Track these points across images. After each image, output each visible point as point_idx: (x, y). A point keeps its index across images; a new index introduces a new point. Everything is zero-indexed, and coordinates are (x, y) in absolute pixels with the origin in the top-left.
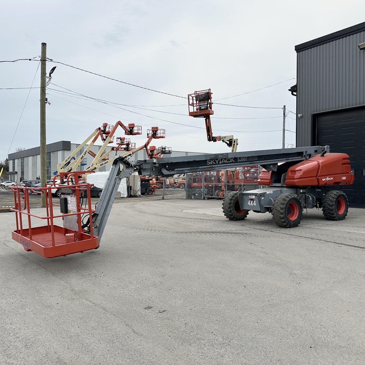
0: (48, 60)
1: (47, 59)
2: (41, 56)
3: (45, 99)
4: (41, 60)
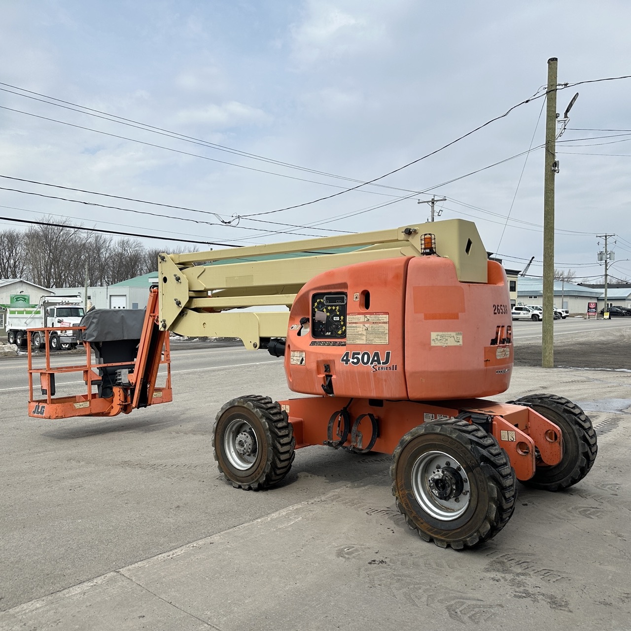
1: (558, 87)
2: (546, 86)
3: (551, 164)
4: (547, 93)
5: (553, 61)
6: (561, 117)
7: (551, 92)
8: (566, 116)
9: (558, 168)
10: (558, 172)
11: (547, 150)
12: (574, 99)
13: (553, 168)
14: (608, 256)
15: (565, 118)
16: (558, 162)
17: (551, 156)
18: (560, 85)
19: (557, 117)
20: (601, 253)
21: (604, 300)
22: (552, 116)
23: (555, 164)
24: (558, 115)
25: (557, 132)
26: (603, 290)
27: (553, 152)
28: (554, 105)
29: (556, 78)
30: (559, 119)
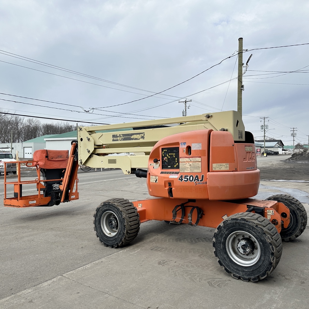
0: (244, 51)
2: (238, 51)
3: (240, 86)
4: (238, 54)
5: (241, 39)
6: (245, 65)
7: (240, 53)
8: (247, 65)
9: (244, 88)
10: (244, 90)
11: (239, 80)
12: (250, 57)
13: (241, 88)
14: (265, 127)
15: (246, 65)
16: (244, 85)
17: (241, 83)
18: (244, 50)
19: (243, 65)
20: (262, 126)
21: (264, 147)
22: (241, 64)
23: (242, 86)
24: (243, 64)
25: (243, 72)
26: (263, 143)
27: (241, 81)
28: (242, 59)
29: (242, 47)
30: (244, 66)
